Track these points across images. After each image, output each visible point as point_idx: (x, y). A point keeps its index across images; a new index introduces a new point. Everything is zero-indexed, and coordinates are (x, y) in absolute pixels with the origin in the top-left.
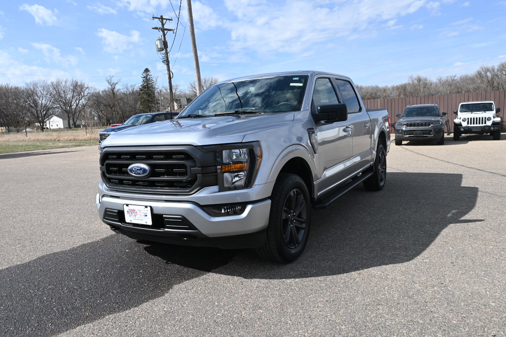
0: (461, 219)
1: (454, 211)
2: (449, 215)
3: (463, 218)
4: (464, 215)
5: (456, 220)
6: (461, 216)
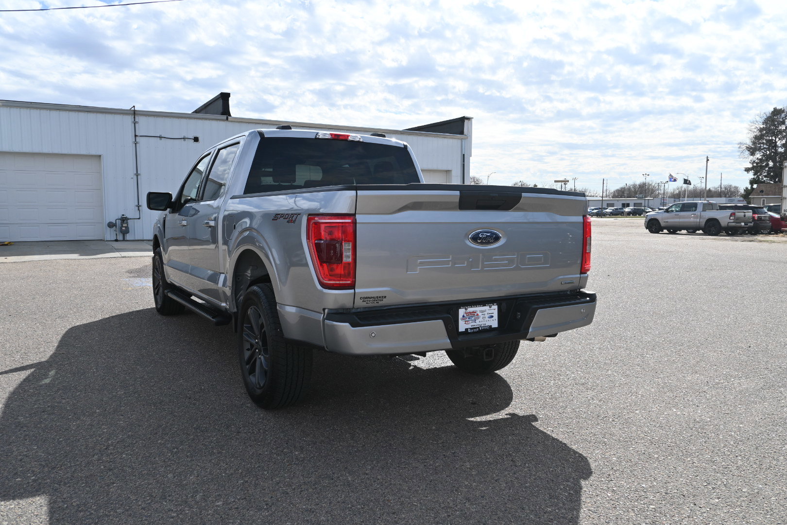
0: (32, 370)
1: (47, 381)
2: (52, 373)
3: (28, 372)
4: (29, 376)
5: (40, 368)
6: (32, 374)
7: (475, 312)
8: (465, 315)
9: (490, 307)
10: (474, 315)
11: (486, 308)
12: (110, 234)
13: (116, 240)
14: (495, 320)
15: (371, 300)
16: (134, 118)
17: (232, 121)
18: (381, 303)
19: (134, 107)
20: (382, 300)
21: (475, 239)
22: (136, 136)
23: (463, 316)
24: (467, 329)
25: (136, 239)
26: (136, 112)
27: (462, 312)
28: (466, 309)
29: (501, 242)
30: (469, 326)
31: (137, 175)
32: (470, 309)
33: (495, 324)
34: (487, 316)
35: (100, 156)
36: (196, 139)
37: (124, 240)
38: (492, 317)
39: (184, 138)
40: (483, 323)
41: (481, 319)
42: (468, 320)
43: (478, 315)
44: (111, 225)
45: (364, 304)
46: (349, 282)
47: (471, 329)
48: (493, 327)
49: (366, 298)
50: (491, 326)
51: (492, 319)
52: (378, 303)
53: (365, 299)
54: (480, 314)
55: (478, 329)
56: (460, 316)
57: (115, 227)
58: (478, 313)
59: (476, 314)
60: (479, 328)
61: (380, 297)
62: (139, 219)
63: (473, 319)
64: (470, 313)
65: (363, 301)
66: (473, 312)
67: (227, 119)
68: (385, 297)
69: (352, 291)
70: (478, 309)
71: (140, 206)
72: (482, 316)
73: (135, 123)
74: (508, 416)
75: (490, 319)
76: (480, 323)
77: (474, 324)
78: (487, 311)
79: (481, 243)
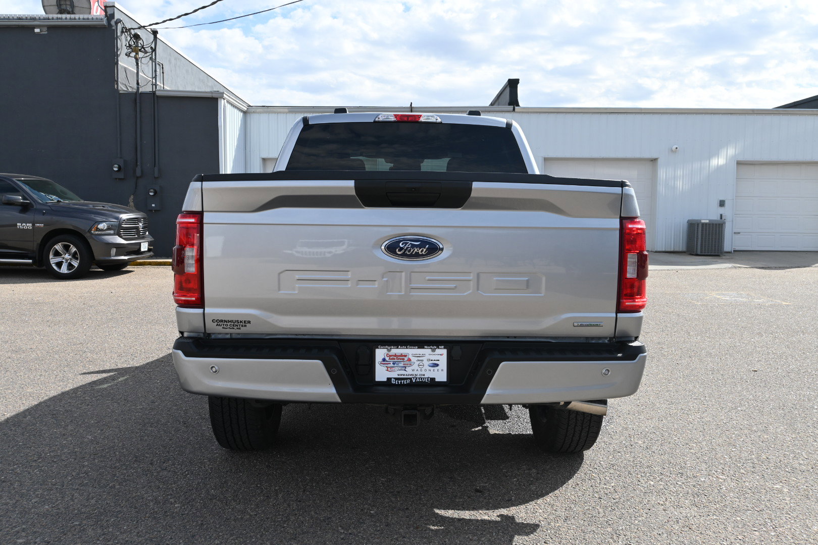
7: (405, 356)
8: (387, 359)
9: (434, 351)
10: (404, 359)
11: (426, 351)
14: (442, 370)
15: (229, 324)
17: (520, 112)
18: (243, 330)
20: (245, 326)
21: (392, 249)
23: (384, 360)
24: (389, 379)
27: (380, 353)
28: (389, 351)
29: (443, 255)
30: (394, 375)
32: (395, 351)
33: (441, 375)
34: (426, 363)
38: (437, 365)
40: (419, 373)
41: (415, 367)
42: (392, 365)
43: (409, 360)
45: (220, 329)
46: (194, 299)
47: (396, 379)
48: (436, 380)
49: (222, 321)
50: (433, 379)
51: (436, 368)
52: (240, 329)
53: (219, 322)
54: (414, 359)
55: (408, 381)
56: (378, 359)
58: (410, 357)
59: (406, 359)
60: (411, 379)
61: (241, 322)
63: (401, 364)
64: (395, 355)
65: (217, 325)
66: (402, 355)
67: (514, 109)
68: (249, 322)
69: (200, 311)
70: (411, 352)
72: (417, 362)
74: (499, 519)
75: (432, 369)
76: (413, 373)
77: (403, 372)
78: (427, 357)
79: (404, 255)
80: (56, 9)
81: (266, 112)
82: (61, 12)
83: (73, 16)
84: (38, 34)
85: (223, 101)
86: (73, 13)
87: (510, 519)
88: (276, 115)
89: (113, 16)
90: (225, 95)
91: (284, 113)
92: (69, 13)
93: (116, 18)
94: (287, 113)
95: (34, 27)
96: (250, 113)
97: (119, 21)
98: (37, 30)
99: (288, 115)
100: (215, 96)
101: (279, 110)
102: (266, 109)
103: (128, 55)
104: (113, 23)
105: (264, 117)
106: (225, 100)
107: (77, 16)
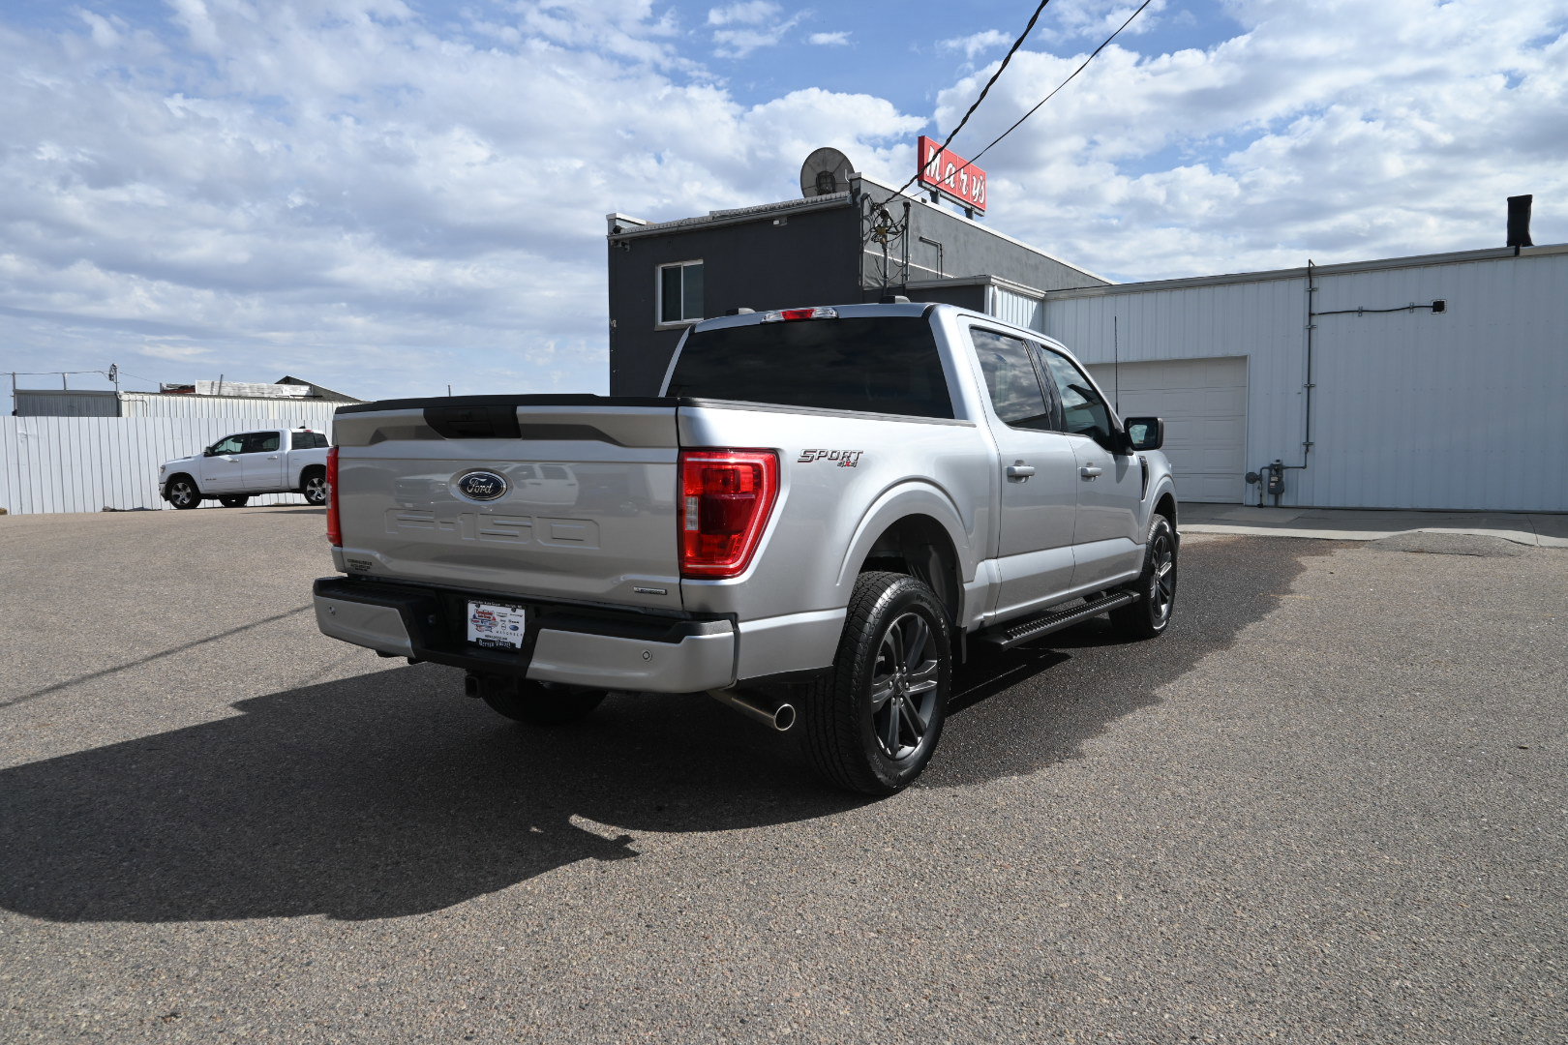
7: (492, 614)
8: (477, 616)
9: (514, 610)
10: (490, 618)
11: (507, 610)
12: (1251, 495)
13: (1261, 506)
14: (520, 635)
15: (358, 565)
16: (1311, 281)
17: (1530, 256)
18: (370, 571)
19: (1310, 261)
20: (369, 568)
21: (465, 487)
22: (1311, 315)
23: (474, 617)
24: (478, 639)
25: (1299, 504)
26: (1313, 271)
27: (472, 608)
28: (478, 606)
29: (506, 496)
30: (482, 635)
31: (1309, 387)
32: (484, 607)
33: (519, 640)
34: (508, 625)
35: (1244, 358)
36: (1439, 307)
37: (1276, 506)
38: (516, 628)
39: (1412, 308)
40: (503, 636)
41: (499, 628)
42: (480, 624)
43: (494, 619)
44: (1252, 478)
45: (353, 570)
47: (483, 640)
48: (515, 646)
49: (354, 561)
50: (512, 644)
51: (515, 632)
52: (366, 570)
53: (352, 562)
54: (498, 619)
55: (493, 645)
56: (470, 616)
57: (1258, 482)
58: (495, 616)
59: (492, 617)
60: (495, 642)
61: (366, 563)
62: (1304, 468)
63: (488, 624)
64: (484, 613)
65: (351, 565)
66: (489, 613)
67: (1517, 253)
68: (371, 564)
69: (340, 549)
70: (495, 610)
71: (1312, 444)
72: (501, 623)
73: (1311, 291)
75: (513, 632)
76: (498, 635)
77: (488, 633)
78: (509, 617)
79: (473, 494)
80: (813, 190)
81: (1072, 298)
82: (820, 193)
83: (833, 196)
84: (777, 227)
85: (991, 289)
86: (834, 191)
87: (627, 839)
88: (1087, 301)
89: (859, 190)
90: (992, 280)
91: (1099, 296)
92: (829, 192)
93: (862, 193)
94: (1103, 296)
95: (772, 219)
96: (1049, 300)
97: (867, 196)
98: (776, 222)
99: (1105, 299)
100: (979, 282)
101: (1091, 293)
102: (1072, 293)
103: (874, 240)
104: (858, 200)
105: (1070, 305)
106: (996, 287)
107: (838, 195)
